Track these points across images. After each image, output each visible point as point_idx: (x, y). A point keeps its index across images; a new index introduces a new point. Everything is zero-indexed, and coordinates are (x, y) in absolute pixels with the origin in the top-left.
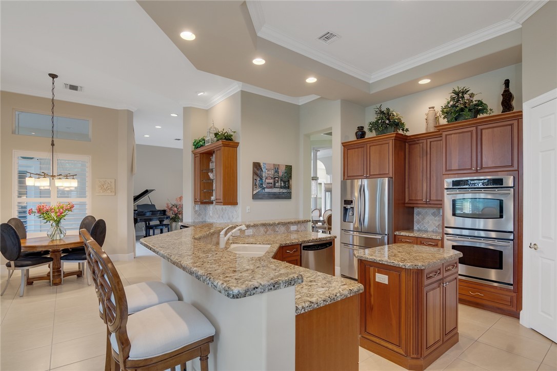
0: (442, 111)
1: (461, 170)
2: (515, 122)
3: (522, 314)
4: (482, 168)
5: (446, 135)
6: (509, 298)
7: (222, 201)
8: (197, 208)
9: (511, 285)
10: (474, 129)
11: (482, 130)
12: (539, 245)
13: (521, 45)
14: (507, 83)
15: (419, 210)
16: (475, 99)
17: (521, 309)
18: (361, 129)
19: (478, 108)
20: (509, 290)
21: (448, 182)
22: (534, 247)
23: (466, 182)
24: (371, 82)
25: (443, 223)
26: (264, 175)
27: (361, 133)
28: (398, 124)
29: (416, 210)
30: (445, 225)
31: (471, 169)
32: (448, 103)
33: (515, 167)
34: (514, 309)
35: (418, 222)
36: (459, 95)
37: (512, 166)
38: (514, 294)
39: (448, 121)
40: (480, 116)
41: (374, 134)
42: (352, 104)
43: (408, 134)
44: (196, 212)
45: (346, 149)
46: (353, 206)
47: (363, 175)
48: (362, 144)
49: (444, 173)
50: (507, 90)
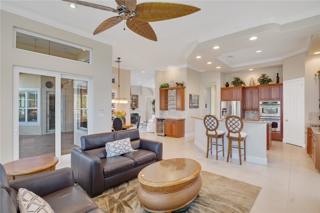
0: (258, 80)
1: (264, 99)
2: (281, 86)
3: (283, 139)
4: (271, 99)
5: (260, 88)
6: (279, 136)
7: (181, 109)
8: (161, 111)
9: (280, 132)
10: (269, 87)
11: (271, 87)
12: (288, 120)
13: (283, 65)
14: (278, 74)
15: (247, 111)
16: (268, 78)
17: (283, 138)
18: (227, 83)
19: (270, 80)
20: (279, 134)
21: (261, 103)
22: (287, 121)
23: (267, 103)
24: (232, 67)
25: (259, 115)
26: (192, 99)
27: (227, 85)
28: (242, 83)
29: (246, 112)
30: (260, 116)
31: (268, 99)
32: (260, 78)
33: (281, 99)
34: (281, 139)
35: (247, 116)
36: (264, 76)
37: (280, 98)
38: (281, 135)
39: (260, 84)
40: (270, 83)
41: (233, 86)
42: (224, 74)
43: (245, 86)
44: (160, 113)
45: (222, 90)
46: (226, 110)
47: (230, 100)
48: (231, 88)
49: (259, 99)
50: (278, 76)
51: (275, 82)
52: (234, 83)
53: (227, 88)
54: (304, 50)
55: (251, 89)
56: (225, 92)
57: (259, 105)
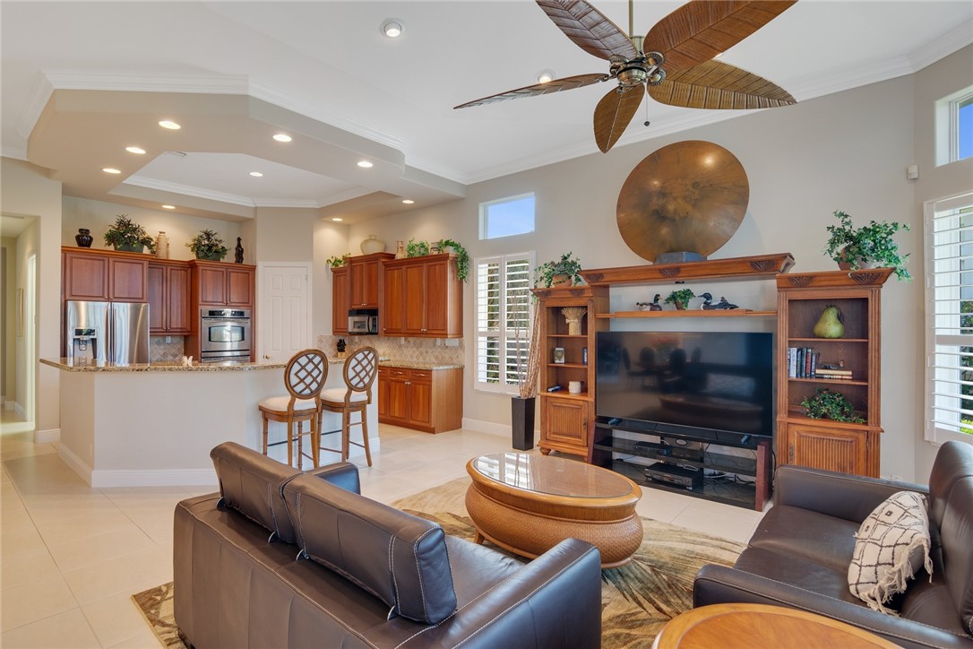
0: (195, 246)
1: (214, 303)
2: (250, 272)
4: (230, 302)
10: (224, 270)
11: (230, 272)
13: (254, 220)
14: (239, 239)
16: (220, 245)
18: (84, 232)
19: (223, 252)
21: (205, 312)
22: (267, 357)
23: (220, 313)
27: (84, 239)
28: (145, 242)
30: (203, 350)
31: (222, 302)
37: (249, 303)
41: (108, 247)
45: (68, 256)
46: (95, 337)
47: (103, 297)
48: (101, 255)
49: (200, 303)
50: (239, 245)
51: (230, 258)
52: (111, 238)
53: (84, 249)
54: (313, 204)
55: (165, 268)
56: (82, 265)
57: (200, 318)
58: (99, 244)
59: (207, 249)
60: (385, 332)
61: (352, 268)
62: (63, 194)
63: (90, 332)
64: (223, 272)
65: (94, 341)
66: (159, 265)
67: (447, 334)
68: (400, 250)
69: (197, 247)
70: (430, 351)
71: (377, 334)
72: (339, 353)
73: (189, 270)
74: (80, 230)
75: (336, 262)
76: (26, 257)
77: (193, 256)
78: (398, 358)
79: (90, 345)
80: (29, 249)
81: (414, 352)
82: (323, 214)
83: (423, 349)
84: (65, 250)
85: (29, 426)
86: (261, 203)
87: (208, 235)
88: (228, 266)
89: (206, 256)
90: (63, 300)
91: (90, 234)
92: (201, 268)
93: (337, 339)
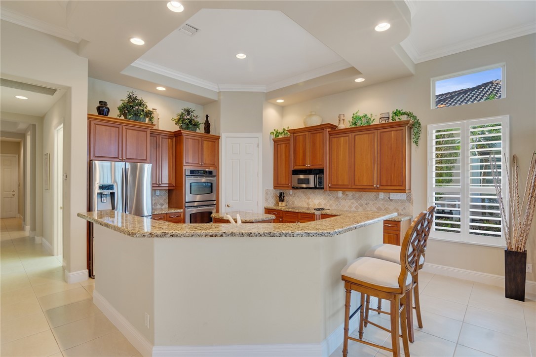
1: (193, 164)
2: (216, 141)
4: (204, 164)
11: (203, 141)
18: (104, 104)
22: (228, 206)
30: (186, 201)
31: (198, 164)
37: (215, 164)
45: (93, 123)
46: (114, 191)
47: (118, 158)
48: (115, 124)
49: (184, 164)
50: (207, 121)
51: (201, 130)
52: (123, 110)
53: (105, 117)
54: (263, 89)
55: (158, 136)
56: (102, 131)
57: (184, 176)
58: (114, 113)
59: (187, 122)
60: (330, 187)
61: (295, 139)
62: (89, 76)
63: (110, 187)
64: (199, 140)
65: (112, 195)
66: (156, 134)
67: (405, 190)
68: (342, 121)
69: (181, 120)
70: (371, 203)
71: (323, 188)
72: (280, 203)
73: (174, 138)
74: (100, 102)
75: (277, 134)
76: (53, 128)
77: (177, 128)
78: (334, 207)
79: (109, 198)
80: (55, 121)
81: (352, 203)
82: (270, 96)
83: (363, 201)
84: (90, 118)
85: (56, 261)
86: (225, 88)
87: (188, 112)
88: (201, 136)
89: (187, 128)
90: (89, 161)
91: (108, 106)
92: (185, 137)
93: (278, 192)
